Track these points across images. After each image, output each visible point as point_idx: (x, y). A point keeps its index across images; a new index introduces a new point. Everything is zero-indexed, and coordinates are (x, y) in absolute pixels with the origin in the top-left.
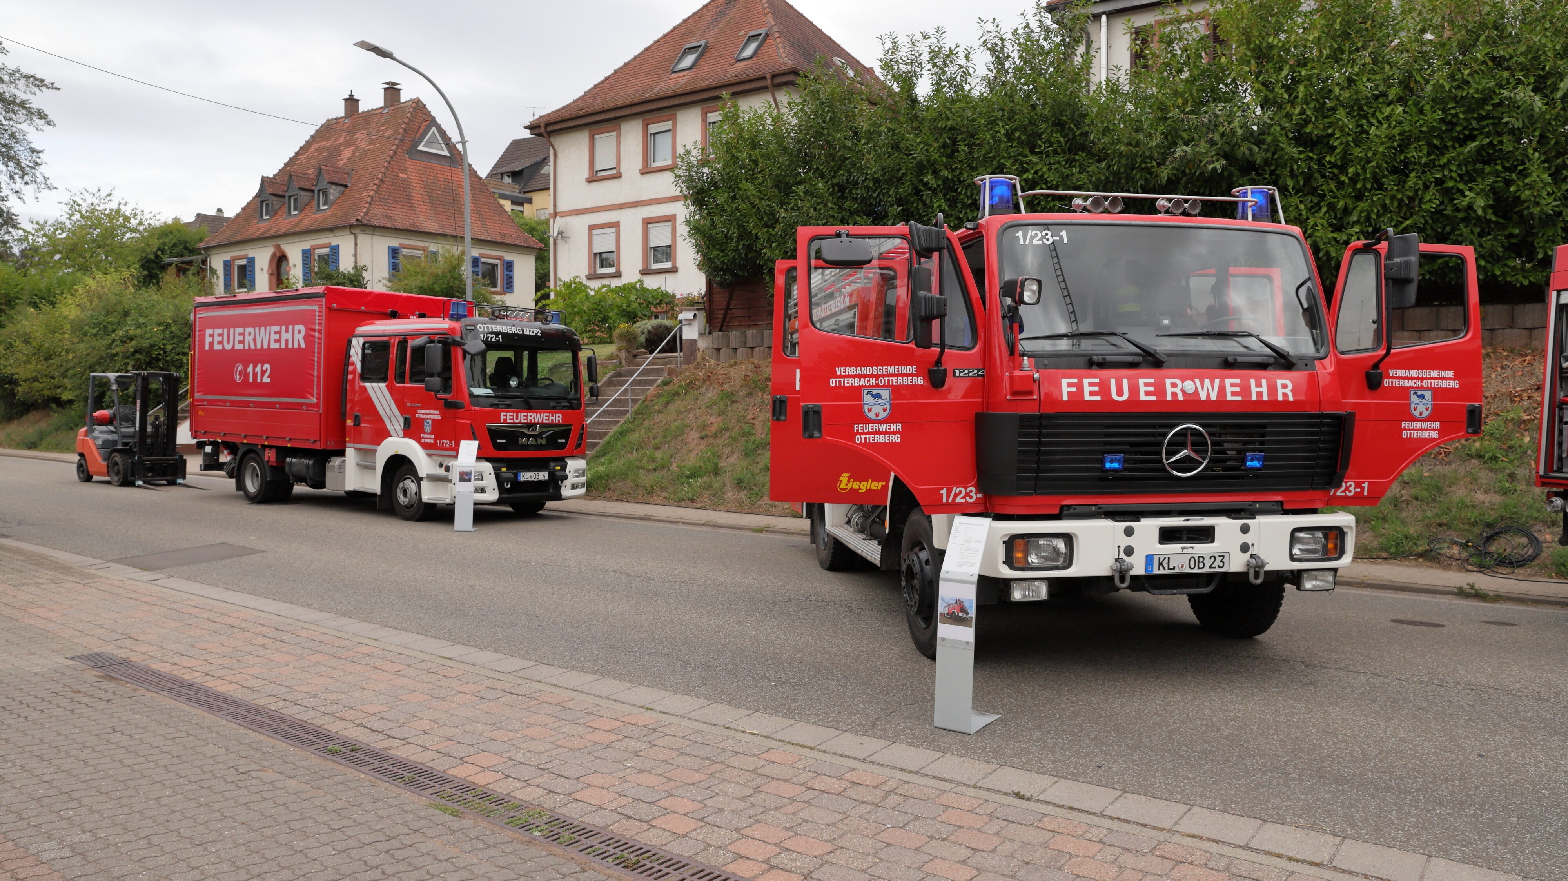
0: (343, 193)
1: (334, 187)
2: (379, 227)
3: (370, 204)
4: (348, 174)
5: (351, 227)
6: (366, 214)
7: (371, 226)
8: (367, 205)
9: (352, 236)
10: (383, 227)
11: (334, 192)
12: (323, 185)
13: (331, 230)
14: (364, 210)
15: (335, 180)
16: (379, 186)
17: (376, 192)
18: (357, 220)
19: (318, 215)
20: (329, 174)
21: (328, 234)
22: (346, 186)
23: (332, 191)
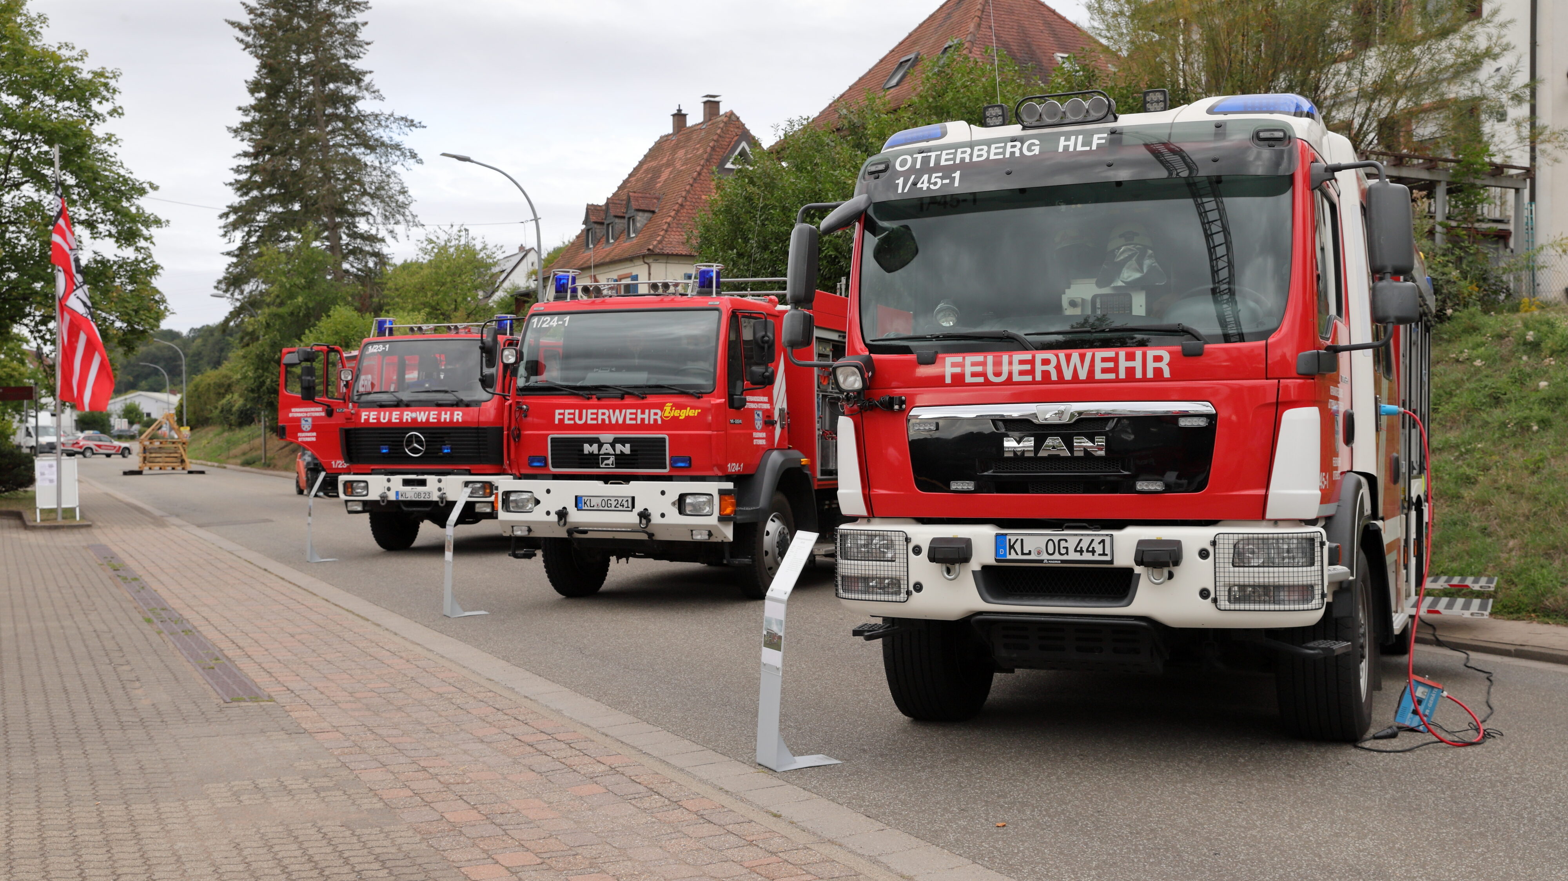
0: (650, 220)
1: (640, 214)
2: (672, 255)
3: (666, 231)
4: (658, 199)
5: (644, 256)
6: (660, 242)
7: (663, 255)
8: (662, 233)
9: (646, 266)
10: (677, 255)
11: (641, 219)
12: (631, 213)
13: (631, 259)
14: (659, 238)
15: (643, 207)
16: (678, 211)
17: (674, 218)
18: (649, 250)
19: (627, 244)
20: (637, 201)
21: (629, 264)
22: (653, 212)
23: (638, 218)
